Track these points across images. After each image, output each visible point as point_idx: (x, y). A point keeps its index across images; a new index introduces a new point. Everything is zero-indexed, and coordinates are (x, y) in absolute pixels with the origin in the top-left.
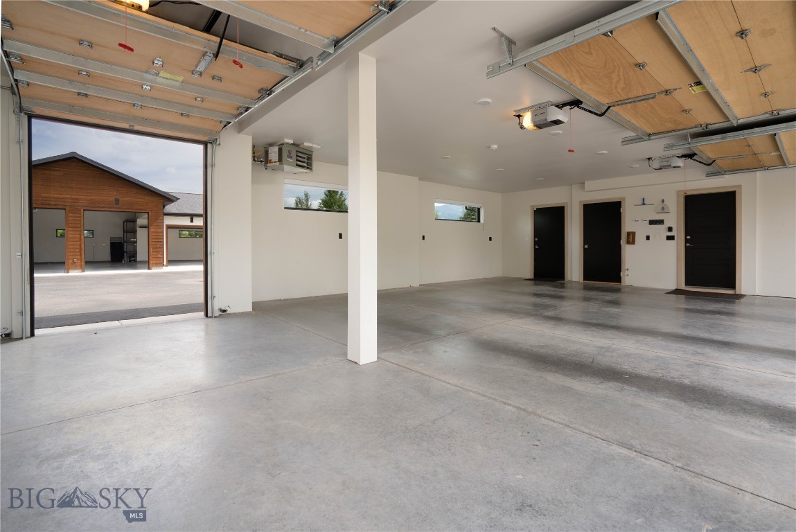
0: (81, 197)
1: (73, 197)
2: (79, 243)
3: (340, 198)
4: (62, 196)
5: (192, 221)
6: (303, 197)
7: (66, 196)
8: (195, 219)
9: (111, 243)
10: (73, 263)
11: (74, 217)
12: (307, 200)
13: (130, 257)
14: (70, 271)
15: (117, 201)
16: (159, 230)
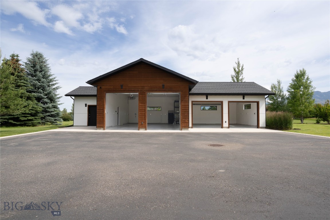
0: (146, 85)
1: (142, 85)
2: (144, 112)
3: (306, 82)
4: (137, 85)
5: (207, 98)
6: (276, 83)
7: (139, 85)
8: (209, 97)
9: (168, 113)
10: (142, 124)
11: (142, 97)
12: (279, 85)
13: (176, 122)
14: (140, 129)
15: (163, 86)
16: (187, 104)
